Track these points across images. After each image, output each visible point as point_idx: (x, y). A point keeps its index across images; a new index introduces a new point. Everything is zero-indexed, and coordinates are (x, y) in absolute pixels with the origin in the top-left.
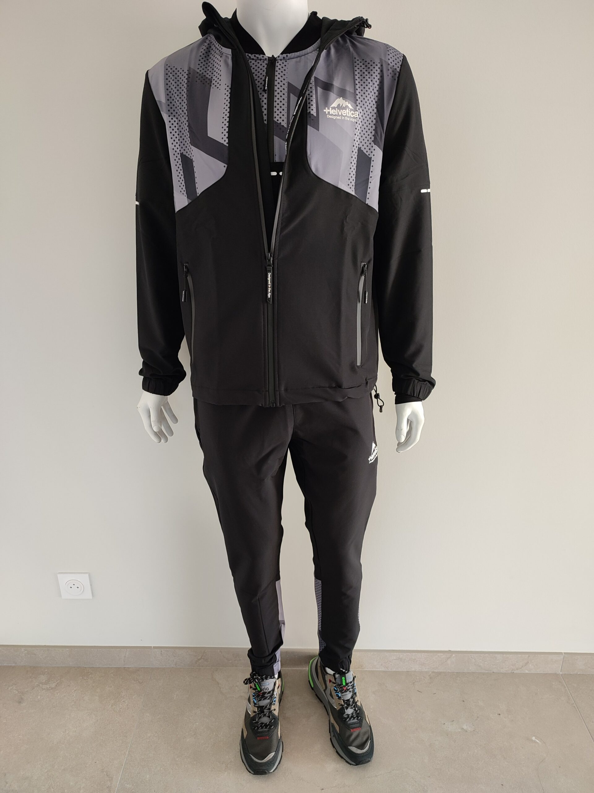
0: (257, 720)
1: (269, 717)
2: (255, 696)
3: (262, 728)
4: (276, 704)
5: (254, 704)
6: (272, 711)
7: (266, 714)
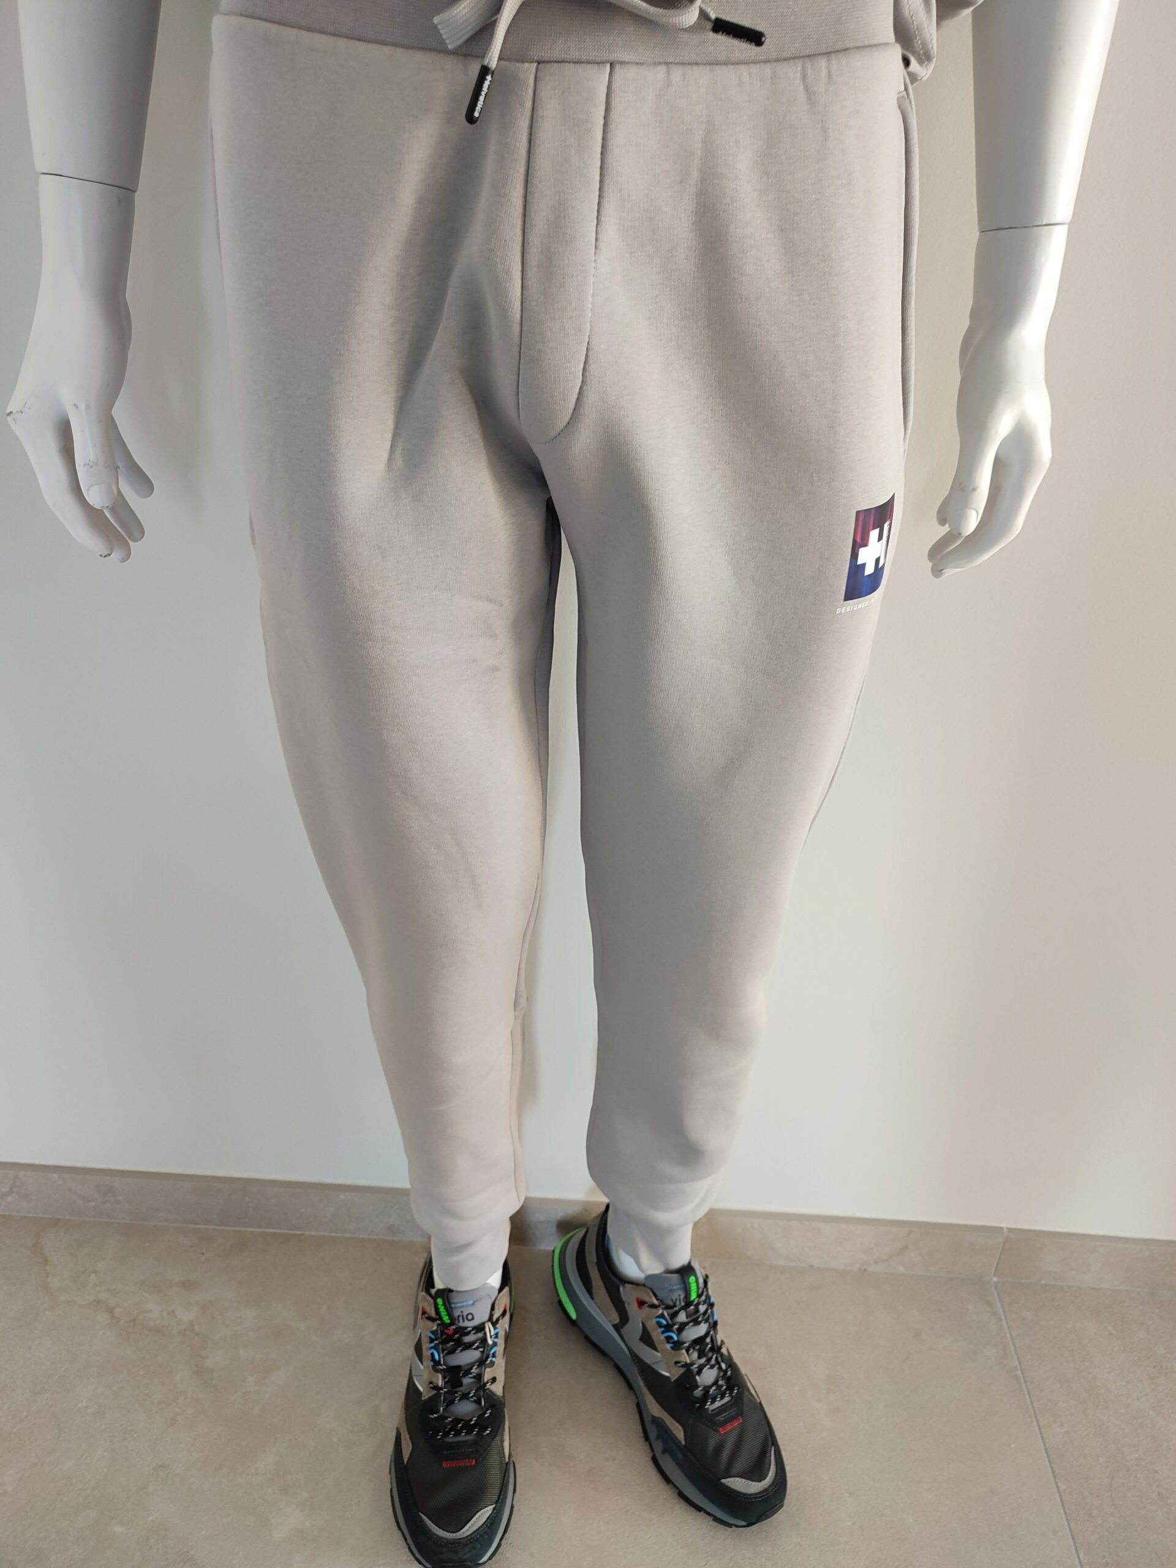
0: (442, 1409)
1: (478, 1402)
2: (436, 1340)
3: (458, 1433)
4: (496, 1363)
5: (432, 1363)
6: (485, 1384)
7: (469, 1393)
